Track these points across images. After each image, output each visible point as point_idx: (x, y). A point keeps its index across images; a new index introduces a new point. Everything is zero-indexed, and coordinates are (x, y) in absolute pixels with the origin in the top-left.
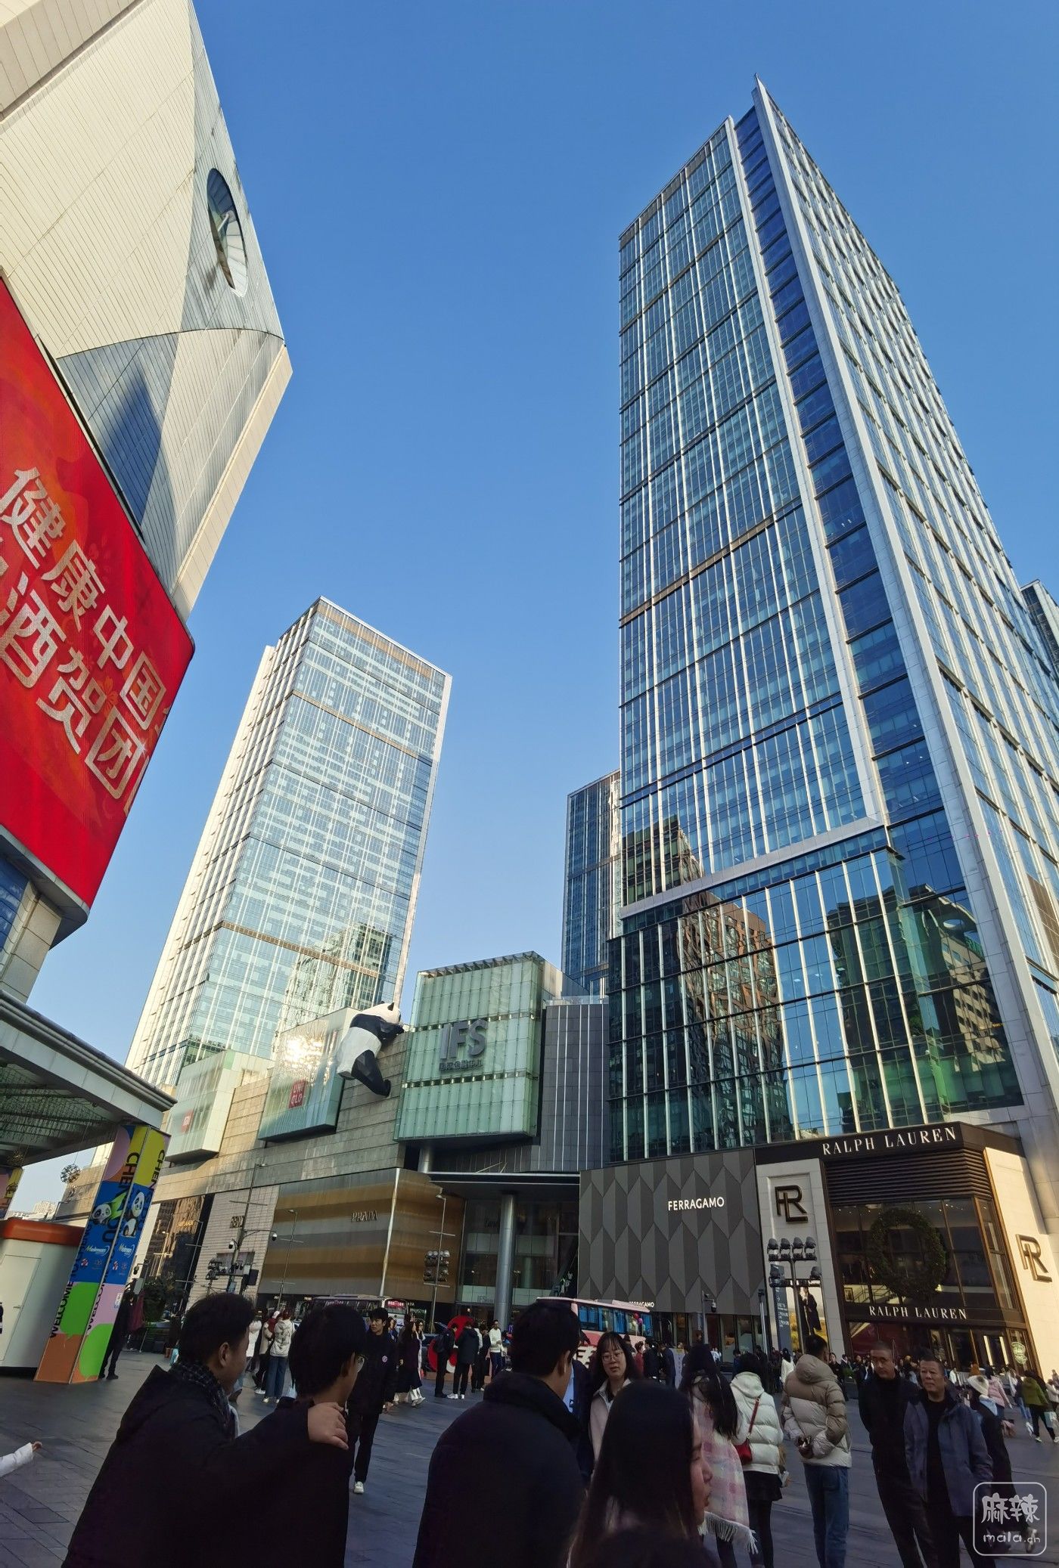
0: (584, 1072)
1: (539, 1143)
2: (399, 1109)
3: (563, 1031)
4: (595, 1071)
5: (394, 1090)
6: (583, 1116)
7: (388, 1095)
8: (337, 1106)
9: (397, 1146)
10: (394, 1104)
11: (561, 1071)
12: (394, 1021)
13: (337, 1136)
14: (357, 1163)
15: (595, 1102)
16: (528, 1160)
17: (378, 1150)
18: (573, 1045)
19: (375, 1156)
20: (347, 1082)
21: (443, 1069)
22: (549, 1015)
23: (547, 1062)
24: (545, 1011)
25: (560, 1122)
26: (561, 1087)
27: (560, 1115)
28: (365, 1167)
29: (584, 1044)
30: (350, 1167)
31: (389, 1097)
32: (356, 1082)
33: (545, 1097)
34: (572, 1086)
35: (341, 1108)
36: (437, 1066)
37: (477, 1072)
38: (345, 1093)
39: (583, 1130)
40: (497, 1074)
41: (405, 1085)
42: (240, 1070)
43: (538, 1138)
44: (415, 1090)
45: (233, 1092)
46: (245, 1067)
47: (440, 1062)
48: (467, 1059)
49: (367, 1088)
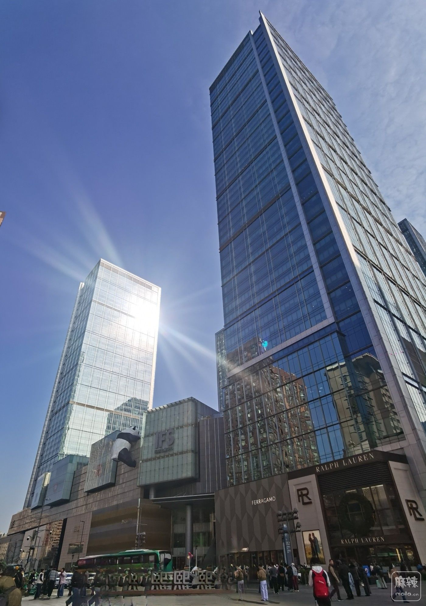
0: (217, 447)
1: (200, 482)
2: (139, 472)
3: (207, 431)
4: (222, 447)
6: (218, 467)
7: (135, 467)
8: (115, 474)
10: (137, 470)
11: (207, 448)
12: (136, 435)
13: (116, 487)
14: (124, 498)
15: (223, 460)
16: (195, 489)
17: (133, 491)
18: (212, 436)
19: (131, 495)
21: (156, 452)
22: (201, 424)
23: (201, 444)
24: (199, 423)
25: (208, 471)
26: (208, 455)
27: (208, 468)
28: (127, 500)
29: (217, 435)
30: (122, 500)
33: (201, 460)
35: (117, 475)
36: (154, 452)
37: (171, 453)
38: (118, 467)
39: (218, 474)
40: (179, 452)
41: (141, 462)
42: (76, 463)
43: (199, 479)
44: (145, 463)
45: (74, 473)
46: (78, 462)
47: (155, 449)
48: (167, 447)
49: (125, 465)
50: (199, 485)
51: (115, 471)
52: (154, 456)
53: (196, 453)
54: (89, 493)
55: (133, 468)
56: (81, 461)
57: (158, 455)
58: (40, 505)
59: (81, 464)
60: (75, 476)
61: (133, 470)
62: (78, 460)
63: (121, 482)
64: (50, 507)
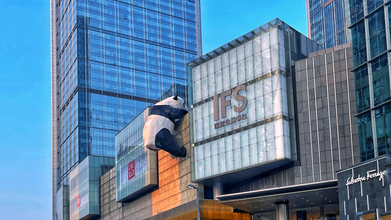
2: (192, 163)
3: (311, 78)
5: (188, 152)
7: (185, 157)
8: (155, 171)
13: (160, 190)
15: (343, 128)
16: (292, 177)
21: (217, 126)
22: (298, 69)
24: (294, 67)
25: (315, 147)
26: (313, 121)
27: (315, 142)
33: (301, 130)
35: (159, 172)
36: (213, 127)
37: (244, 124)
38: (159, 162)
39: (336, 149)
40: (259, 122)
41: (193, 145)
42: (100, 167)
43: (299, 161)
44: (200, 147)
45: (99, 180)
46: (102, 164)
47: (216, 122)
48: (235, 114)
50: (300, 170)
52: (214, 133)
53: (290, 120)
54: (123, 203)
55: (183, 159)
56: (106, 164)
57: (221, 131)
59: (106, 166)
60: (102, 184)
61: (182, 161)
62: (102, 163)
63: (166, 181)
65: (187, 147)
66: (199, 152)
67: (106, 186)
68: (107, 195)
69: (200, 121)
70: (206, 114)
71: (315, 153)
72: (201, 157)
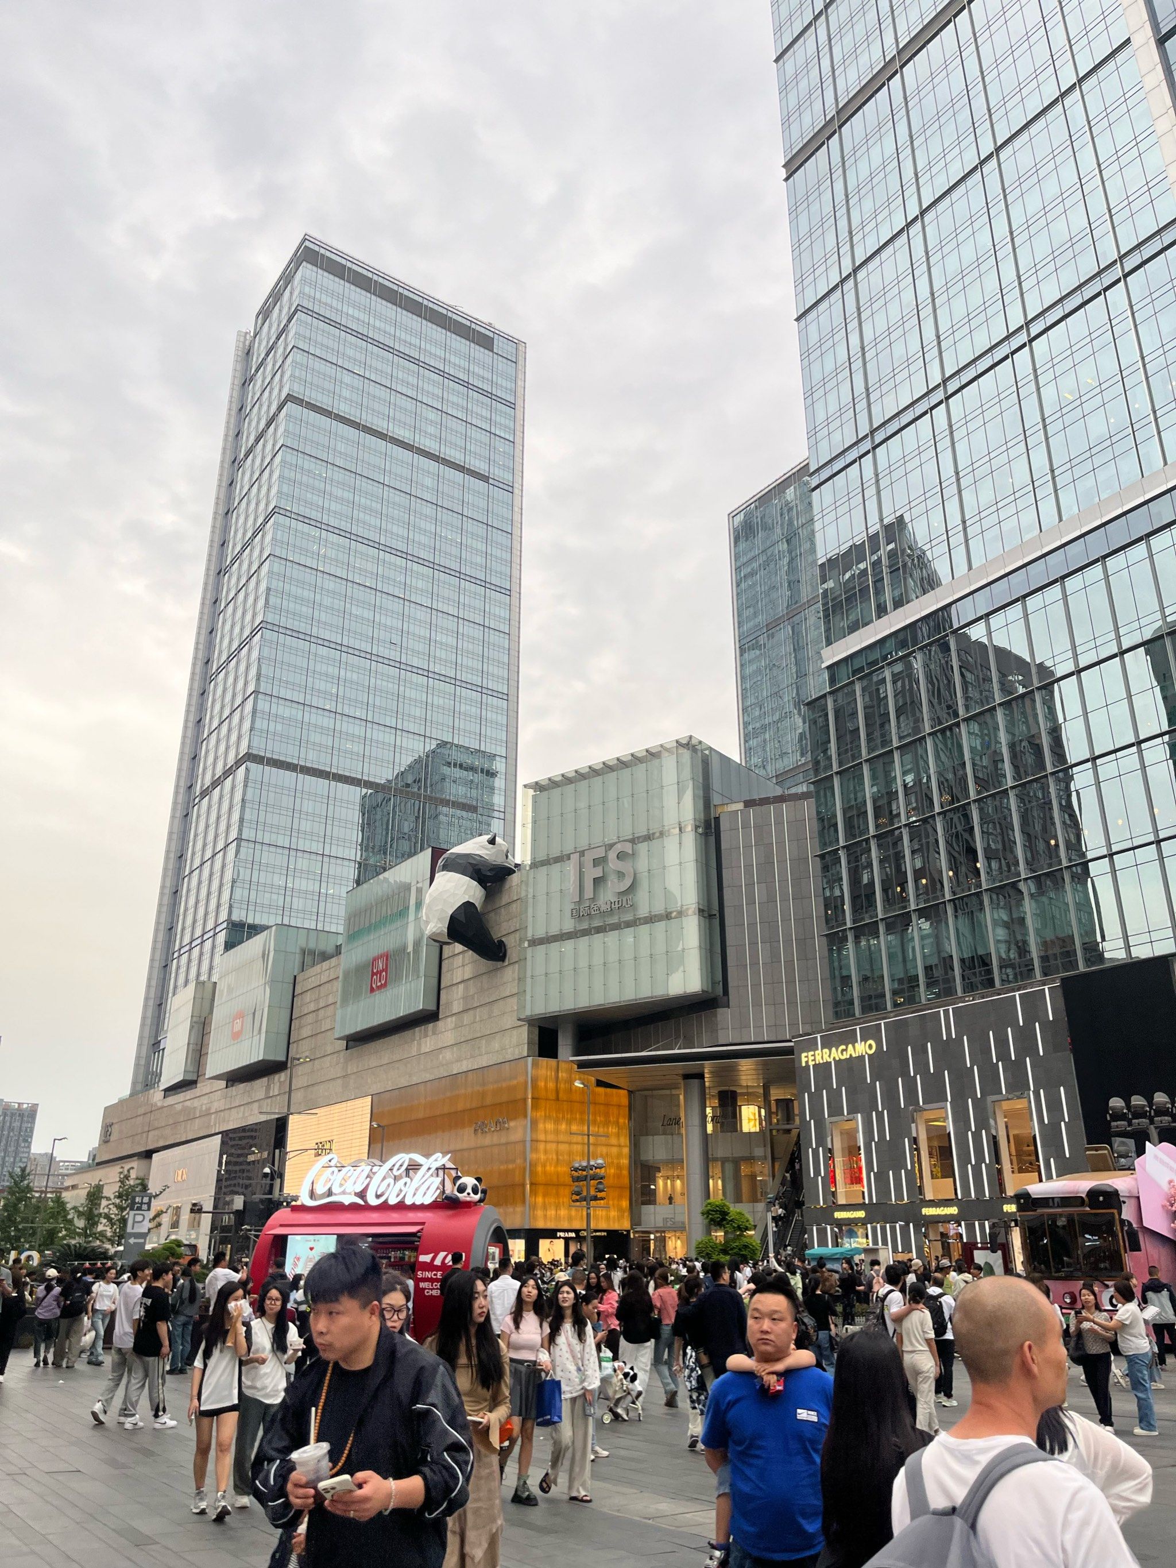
0: (785, 899)
1: (728, 1007)
2: (522, 978)
3: (748, 847)
4: (800, 897)
5: (512, 954)
6: (789, 963)
7: (503, 960)
8: (435, 981)
9: (526, 1028)
10: (513, 972)
11: (751, 902)
12: (500, 860)
13: (440, 1024)
14: (472, 1057)
15: (804, 942)
16: (714, 1031)
17: (499, 1035)
18: (766, 864)
19: (496, 1045)
20: (445, 947)
21: (577, 915)
22: (724, 825)
23: (727, 893)
24: (717, 819)
25: (756, 974)
26: (752, 925)
27: (755, 964)
28: (484, 1061)
29: (782, 861)
30: (465, 1062)
31: (506, 963)
32: (459, 947)
33: (730, 940)
34: (770, 924)
35: (442, 986)
36: (567, 914)
37: (628, 917)
38: (444, 964)
39: (791, 982)
40: (655, 916)
41: (526, 944)
42: (298, 951)
43: (726, 998)
44: (541, 949)
45: (292, 981)
46: (304, 946)
47: (573, 907)
48: (611, 897)
49: (471, 952)
50: (725, 1016)
51: (436, 974)
52: (569, 925)
53: (711, 916)
54: (350, 1043)
55: (499, 964)
56: (313, 944)
57: (583, 925)
58: (191, 1077)
59: (312, 953)
60: (298, 990)
61: (497, 969)
62: (302, 942)
63: (456, 1007)
64: (223, 1083)
65: (510, 942)
66: (538, 960)
67: (308, 997)
68: (310, 1018)
69: (542, 898)
70: (555, 887)
71: (756, 986)
72: (540, 970)
